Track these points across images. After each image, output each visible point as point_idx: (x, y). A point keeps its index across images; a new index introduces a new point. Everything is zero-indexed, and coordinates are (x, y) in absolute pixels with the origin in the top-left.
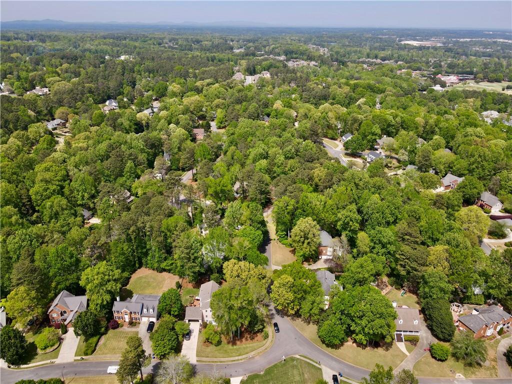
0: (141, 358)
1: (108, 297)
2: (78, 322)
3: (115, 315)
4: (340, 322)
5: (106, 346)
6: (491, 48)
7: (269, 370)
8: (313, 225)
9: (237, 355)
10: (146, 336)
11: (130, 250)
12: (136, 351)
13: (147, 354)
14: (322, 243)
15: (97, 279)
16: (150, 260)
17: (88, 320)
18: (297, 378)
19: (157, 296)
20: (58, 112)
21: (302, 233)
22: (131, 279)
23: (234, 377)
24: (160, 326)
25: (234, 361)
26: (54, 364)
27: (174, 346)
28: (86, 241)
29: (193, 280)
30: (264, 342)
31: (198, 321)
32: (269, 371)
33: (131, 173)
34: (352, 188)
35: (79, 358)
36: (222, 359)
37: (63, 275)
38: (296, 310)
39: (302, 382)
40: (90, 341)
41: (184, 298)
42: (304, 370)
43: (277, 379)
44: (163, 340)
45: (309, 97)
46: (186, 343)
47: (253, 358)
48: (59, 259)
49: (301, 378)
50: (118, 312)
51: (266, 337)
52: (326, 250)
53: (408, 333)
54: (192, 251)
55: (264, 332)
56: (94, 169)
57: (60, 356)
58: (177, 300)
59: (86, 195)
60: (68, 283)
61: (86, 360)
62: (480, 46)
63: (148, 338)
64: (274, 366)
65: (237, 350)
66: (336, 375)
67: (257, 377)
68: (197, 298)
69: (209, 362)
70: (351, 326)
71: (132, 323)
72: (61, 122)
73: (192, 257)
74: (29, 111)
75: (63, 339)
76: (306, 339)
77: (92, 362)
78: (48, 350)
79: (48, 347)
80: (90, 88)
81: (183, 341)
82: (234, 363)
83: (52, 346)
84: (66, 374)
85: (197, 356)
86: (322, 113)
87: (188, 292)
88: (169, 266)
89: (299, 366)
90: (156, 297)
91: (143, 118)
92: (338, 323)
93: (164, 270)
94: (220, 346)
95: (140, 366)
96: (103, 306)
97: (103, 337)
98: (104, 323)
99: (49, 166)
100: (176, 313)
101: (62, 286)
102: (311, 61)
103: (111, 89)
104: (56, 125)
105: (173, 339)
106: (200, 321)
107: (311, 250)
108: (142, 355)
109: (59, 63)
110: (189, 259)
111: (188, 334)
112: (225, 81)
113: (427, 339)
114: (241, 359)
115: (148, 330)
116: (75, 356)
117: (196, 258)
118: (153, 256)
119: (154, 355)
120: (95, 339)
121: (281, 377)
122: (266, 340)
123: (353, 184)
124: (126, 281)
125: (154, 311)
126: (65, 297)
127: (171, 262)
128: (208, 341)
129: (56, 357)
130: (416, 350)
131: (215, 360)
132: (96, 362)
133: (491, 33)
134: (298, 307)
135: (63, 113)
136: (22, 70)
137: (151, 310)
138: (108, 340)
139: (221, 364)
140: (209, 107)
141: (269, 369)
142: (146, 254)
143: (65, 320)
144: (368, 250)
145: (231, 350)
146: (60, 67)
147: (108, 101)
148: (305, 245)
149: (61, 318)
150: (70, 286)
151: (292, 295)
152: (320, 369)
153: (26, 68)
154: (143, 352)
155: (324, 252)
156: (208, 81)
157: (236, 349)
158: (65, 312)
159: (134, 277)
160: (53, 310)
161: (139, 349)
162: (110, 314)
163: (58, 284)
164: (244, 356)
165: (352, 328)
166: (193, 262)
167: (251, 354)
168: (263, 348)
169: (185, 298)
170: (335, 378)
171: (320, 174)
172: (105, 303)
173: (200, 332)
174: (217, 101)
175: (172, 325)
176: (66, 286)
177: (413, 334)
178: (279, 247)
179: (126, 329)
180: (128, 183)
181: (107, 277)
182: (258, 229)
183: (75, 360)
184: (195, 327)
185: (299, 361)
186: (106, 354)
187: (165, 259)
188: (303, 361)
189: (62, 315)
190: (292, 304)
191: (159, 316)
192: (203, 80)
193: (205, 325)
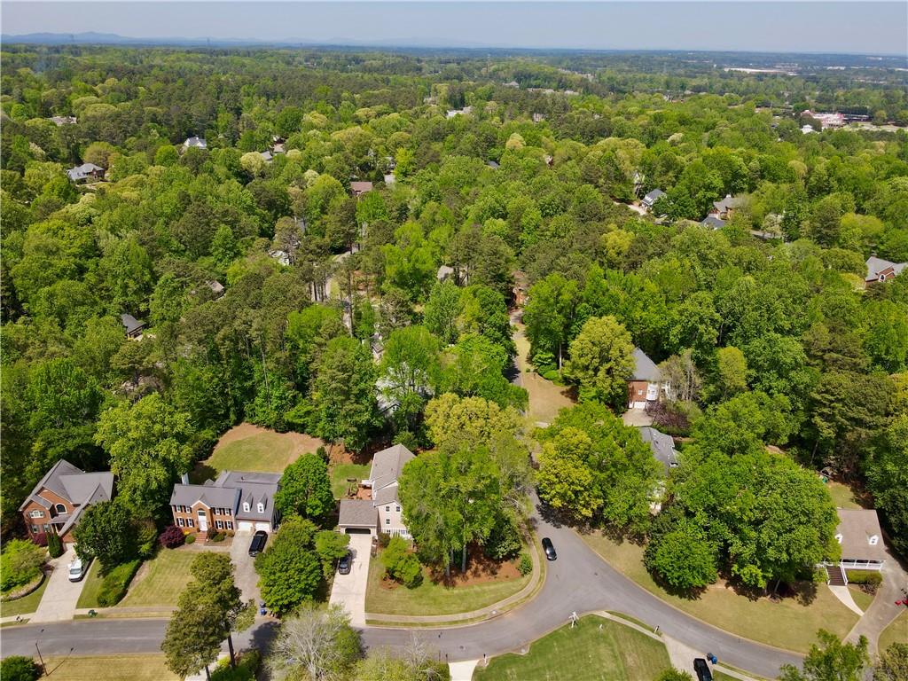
0: (229, 607)
1: (160, 473)
2: (85, 527)
3: (177, 515)
4: (705, 534)
5: (151, 586)
6: (886, 80)
7: (541, 644)
8: (619, 332)
9: (462, 609)
10: (246, 565)
11: (216, 380)
12: (215, 589)
13: (243, 599)
14: (635, 373)
15: (137, 427)
16: (262, 406)
17: (109, 522)
18: (609, 666)
19: (274, 475)
20: (90, 151)
21: (596, 349)
22: (219, 445)
23: (456, 660)
24: (280, 539)
25: (456, 622)
26: (24, 626)
27: (310, 585)
28: (116, 356)
29: (355, 442)
30: (524, 580)
31: (368, 531)
32: (540, 648)
33: (227, 249)
34: (694, 263)
35: (85, 611)
36: (427, 619)
37: (62, 426)
38: (595, 507)
39: (621, 674)
40: (115, 573)
41: (335, 484)
42: (623, 646)
43: (561, 667)
44: (287, 571)
45: (572, 132)
46: (339, 582)
47: (499, 616)
48: (51, 388)
49: (618, 666)
50: (183, 508)
51: (526, 569)
52: (645, 389)
53: (855, 566)
54: (356, 377)
55: (521, 559)
56: (149, 235)
57: (41, 607)
58: (321, 481)
59: (131, 284)
60: (71, 445)
61: (102, 616)
62: (865, 76)
63: (251, 567)
64: (551, 635)
65: (462, 597)
66: (704, 660)
67: (515, 662)
68: (364, 482)
69: (397, 624)
70: (731, 545)
71: (214, 535)
72: (94, 170)
73: (355, 390)
74: (32, 145)
75: (51, 569)
76: (619, 574)
77: (115, 622)
78: (15, 592)
79: (16, 584)
80: (154, 115)
81: (334, 575)
82: (453, 627)
83: (23, 583)
84: (51, 649)
85: (367, 610)
86: (604, 151)
87: (345, 472)
88: (301, 417)
89: (611, 637)
90: (271, 477)
91: (254, 162)
92: (700, 536)
93: (292, 427)
94: (419, 588)
95: (228, 627)
96: (148, 494)
97: (147, 564)
98: (148, 532)
99: (55, 227)
100: (317, 512)
101: (58, 448)
102: (565, 90)
103: (194, 118)
104: (84, 174)
105: (308, 569)
106: (374, 532)
107: (615, 386)
108: (232, 599)
109: (100, 78)
110: (347, 394)
111: (344, 561)
112: (410, 108)
113: (897, 579)
114: (472, 620)
115: (251, 550)
116: (78, 607)
117: (363, 393)
118: (267, 397)
119: (264, 606)
120: (124, 570)
121: (570, 662)
122: (528, 576)
123: (693, 256)
124: (207, 449)
125: (265, 508)
126: (63, 474)
127: (305, 410)
128: (392, 575)
129: (33, 609)
130: (877, 603)
131: (410, 619)
132: (126, 622)
133: (880, 59)
134: (600, 501)
135: (99, 153)
136: (28, 86)
137: (260, 505)
138: (157, 571)
139: (425, 628)
140: (382, 146)
141: (542, 642)
142: (251, 393)
143: (60, 526)
144: (743, 384)
145: (447, 597)
146: (101, 85)
147: (188, 140)
148: (601, 374)
149: (51, 521)
150: (75, 451)
151: (587, 472)
152: (662, 645)
153: (37, 86)
154: (235, 592)
155: (640, 393)
156: (378, 108)
157: (457, 595)
158: (61, 508)
159: (225, 441)
160: (31, 502)
161: (225, 585)
162: (166, 511)
163: (49, 444)
164: (477, 613)
165: (732, 550)
166: (357, 402)
167: (495, 608)
168: (522, 594)
169: (338, 484)
170: (700, 666)
171: (618, 241)
172: (154, 485)
173: (373, 555)
174: (396, 135)
175: (307, 538)
176: (67, 450)
177: (867, 567)
178: (539, 383)
179: (202, 547)
180: (220, 268)
181: (157, 427)
182: (497, 340)
183: (76, 617)
184: (361, 546)
185: (609, 625)
186: (150, 603)
187: (294, 402)
188: (619, 624)
189: (53, 513)
190: (586, 494)
191: (277, 520)
192: (369, 107)
193: (383, 541)
